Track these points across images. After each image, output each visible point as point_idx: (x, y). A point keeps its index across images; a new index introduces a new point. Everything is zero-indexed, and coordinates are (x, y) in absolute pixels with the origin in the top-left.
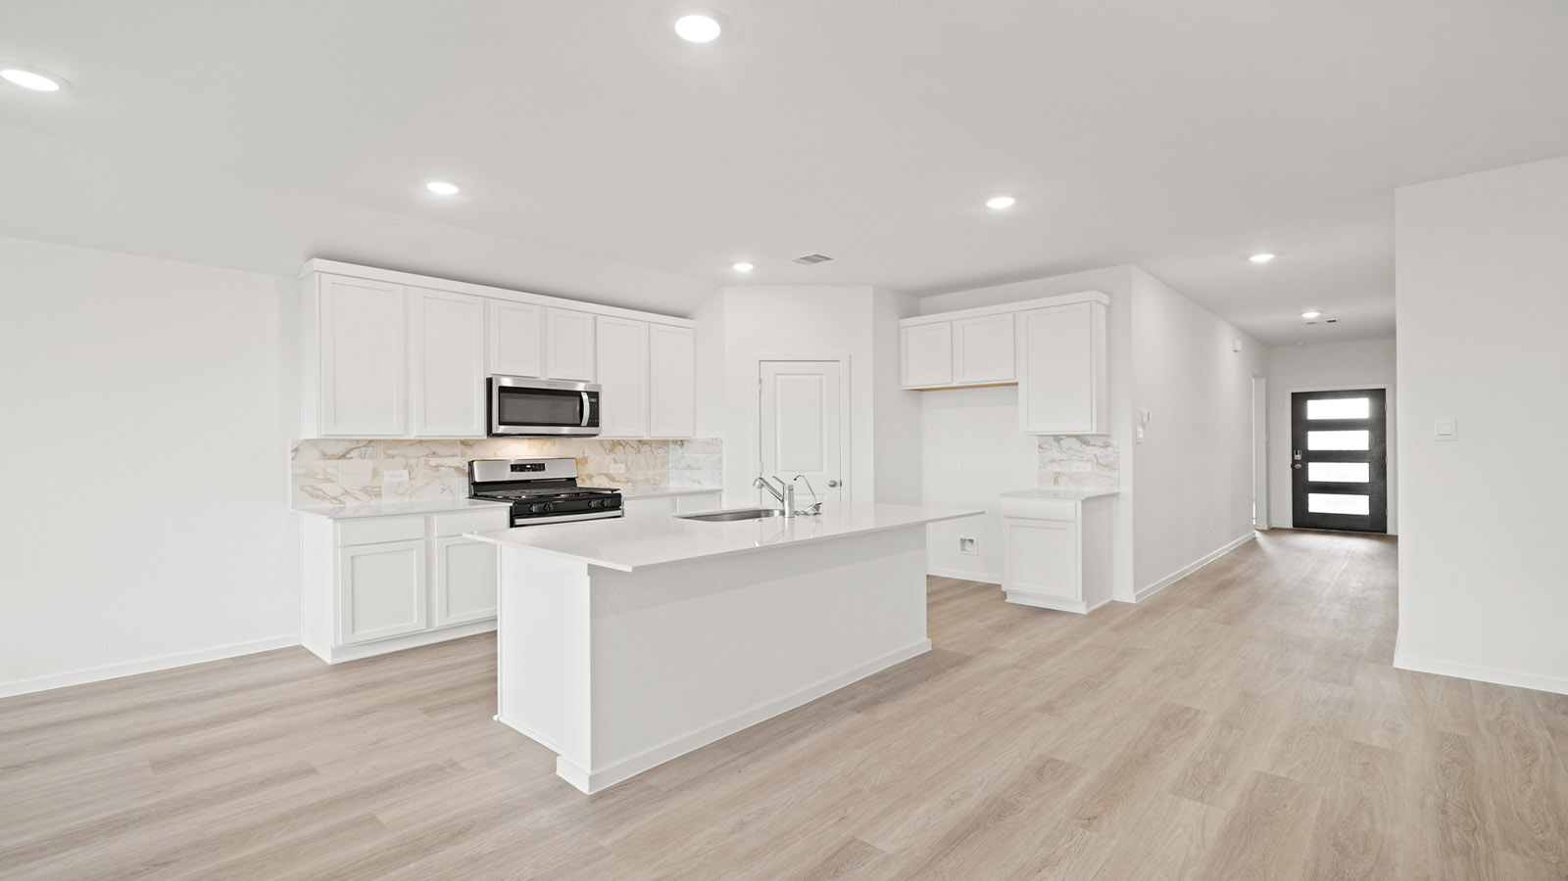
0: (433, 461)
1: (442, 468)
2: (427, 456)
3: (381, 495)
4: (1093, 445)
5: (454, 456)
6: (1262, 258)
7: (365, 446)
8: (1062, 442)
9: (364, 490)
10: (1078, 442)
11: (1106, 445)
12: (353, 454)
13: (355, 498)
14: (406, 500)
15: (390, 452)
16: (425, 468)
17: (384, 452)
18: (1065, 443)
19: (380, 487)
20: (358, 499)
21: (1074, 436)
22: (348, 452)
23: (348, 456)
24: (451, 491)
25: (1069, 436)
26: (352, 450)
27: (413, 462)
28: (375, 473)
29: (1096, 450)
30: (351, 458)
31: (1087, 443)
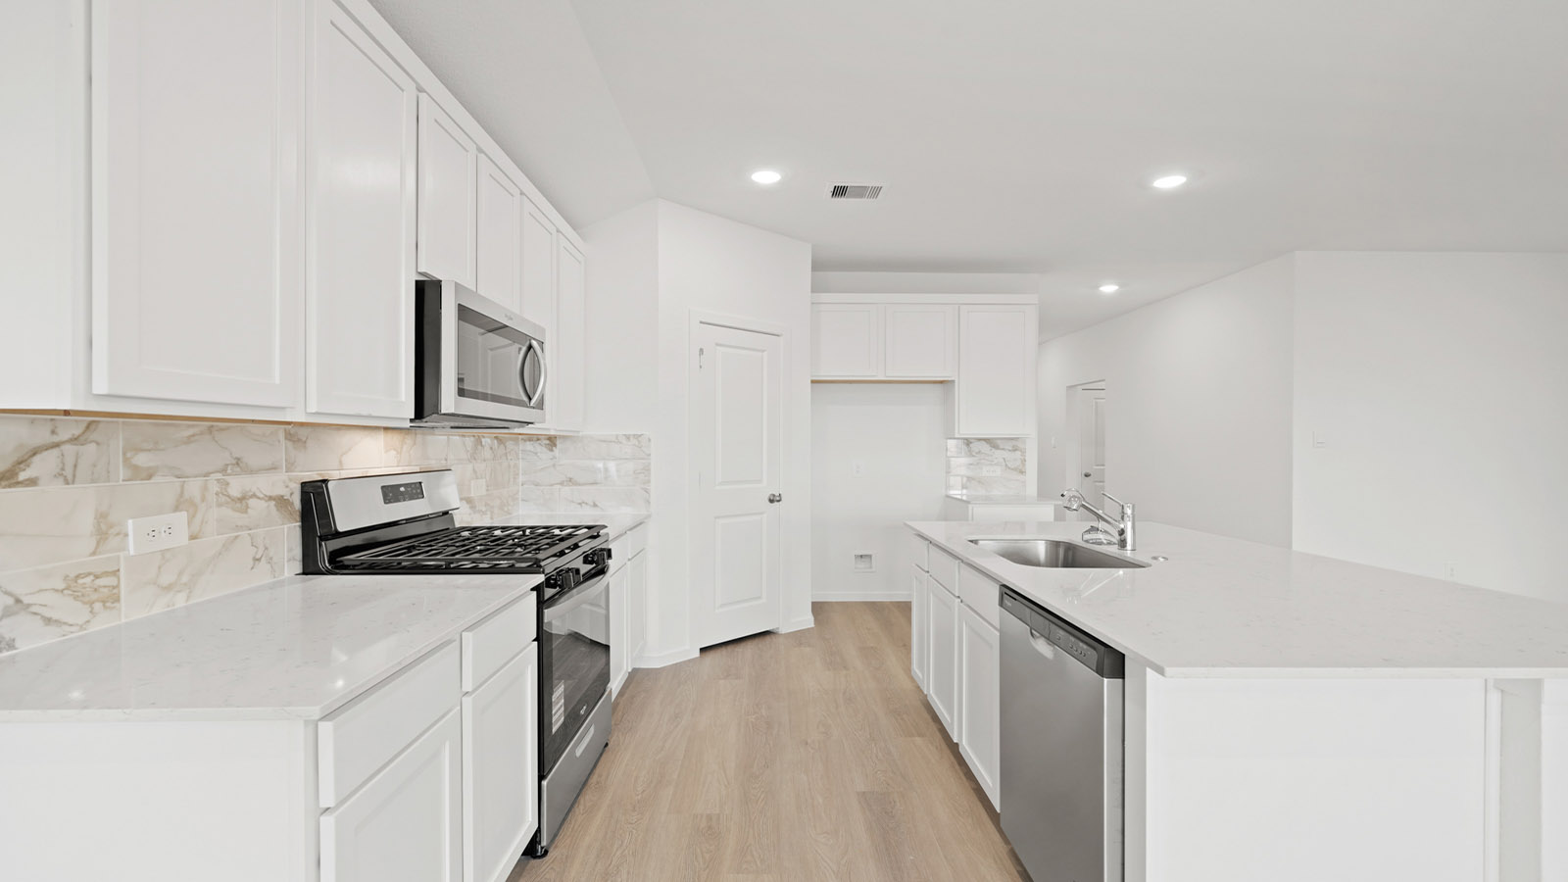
0: (237, 485)
1: (252, 502)
2: (224, 471)
3: (118, 600)
4: (1003, 449)
5: (274, 468)
6: (1109, 289)
7: (74, 440)
8: (971, 445)
9: (72, 587)
10: (988, 446)
11: (1015, 449)
12: (39, 467)
13: (48, 621)
14: (180, 601)
15: (142, 460)
16: (220, 505)
17: (126, 460)
18: (975, 446)
19: (116, 573)
20: (58, 622)
21: (985, 440)
22: (23, 462)
23: (22, 476)
24: (270, 560)
25: (980, 440)
26: (35, 452)
27: (194, 487)
28: (105, 531)
29: (1006, 454)
30: (32, 482)
31: (996, 447)
